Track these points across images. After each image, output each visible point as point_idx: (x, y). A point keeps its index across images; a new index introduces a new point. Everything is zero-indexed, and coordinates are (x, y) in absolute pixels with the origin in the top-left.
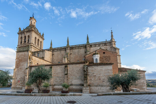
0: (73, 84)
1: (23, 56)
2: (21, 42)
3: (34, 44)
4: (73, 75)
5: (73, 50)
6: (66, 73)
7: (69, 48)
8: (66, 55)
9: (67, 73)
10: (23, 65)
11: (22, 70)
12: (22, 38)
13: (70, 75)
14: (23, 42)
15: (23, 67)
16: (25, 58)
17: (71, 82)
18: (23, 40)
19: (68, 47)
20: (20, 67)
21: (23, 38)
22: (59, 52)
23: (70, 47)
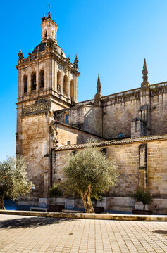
0: (161, 193)
1: (36, 126)
2: (26, 90)
3: (56, 91)
4: (162, 170)
5: (160, 96)
6: (142, 164)
7: (147, 93)
8: (140, 113)
9: (146, 165)
10: (37, 148)
11: (37, 160)
12: (25, 78)
13: (152, 170)
14: (29, 89)
15: (38, 152)
16: (40, 129)
17: (157, 188)
18: (29, 84)
19: (145, 89)
20: (31, 153)
21: (29, 79)
22: (119, 105)
23: (151, 87)
